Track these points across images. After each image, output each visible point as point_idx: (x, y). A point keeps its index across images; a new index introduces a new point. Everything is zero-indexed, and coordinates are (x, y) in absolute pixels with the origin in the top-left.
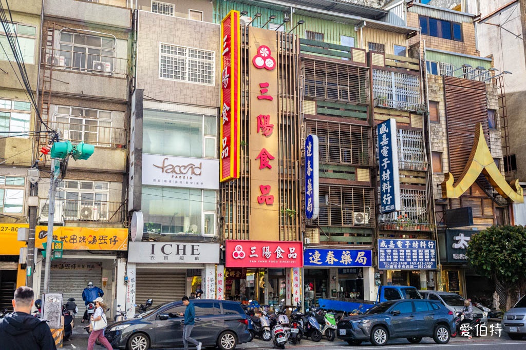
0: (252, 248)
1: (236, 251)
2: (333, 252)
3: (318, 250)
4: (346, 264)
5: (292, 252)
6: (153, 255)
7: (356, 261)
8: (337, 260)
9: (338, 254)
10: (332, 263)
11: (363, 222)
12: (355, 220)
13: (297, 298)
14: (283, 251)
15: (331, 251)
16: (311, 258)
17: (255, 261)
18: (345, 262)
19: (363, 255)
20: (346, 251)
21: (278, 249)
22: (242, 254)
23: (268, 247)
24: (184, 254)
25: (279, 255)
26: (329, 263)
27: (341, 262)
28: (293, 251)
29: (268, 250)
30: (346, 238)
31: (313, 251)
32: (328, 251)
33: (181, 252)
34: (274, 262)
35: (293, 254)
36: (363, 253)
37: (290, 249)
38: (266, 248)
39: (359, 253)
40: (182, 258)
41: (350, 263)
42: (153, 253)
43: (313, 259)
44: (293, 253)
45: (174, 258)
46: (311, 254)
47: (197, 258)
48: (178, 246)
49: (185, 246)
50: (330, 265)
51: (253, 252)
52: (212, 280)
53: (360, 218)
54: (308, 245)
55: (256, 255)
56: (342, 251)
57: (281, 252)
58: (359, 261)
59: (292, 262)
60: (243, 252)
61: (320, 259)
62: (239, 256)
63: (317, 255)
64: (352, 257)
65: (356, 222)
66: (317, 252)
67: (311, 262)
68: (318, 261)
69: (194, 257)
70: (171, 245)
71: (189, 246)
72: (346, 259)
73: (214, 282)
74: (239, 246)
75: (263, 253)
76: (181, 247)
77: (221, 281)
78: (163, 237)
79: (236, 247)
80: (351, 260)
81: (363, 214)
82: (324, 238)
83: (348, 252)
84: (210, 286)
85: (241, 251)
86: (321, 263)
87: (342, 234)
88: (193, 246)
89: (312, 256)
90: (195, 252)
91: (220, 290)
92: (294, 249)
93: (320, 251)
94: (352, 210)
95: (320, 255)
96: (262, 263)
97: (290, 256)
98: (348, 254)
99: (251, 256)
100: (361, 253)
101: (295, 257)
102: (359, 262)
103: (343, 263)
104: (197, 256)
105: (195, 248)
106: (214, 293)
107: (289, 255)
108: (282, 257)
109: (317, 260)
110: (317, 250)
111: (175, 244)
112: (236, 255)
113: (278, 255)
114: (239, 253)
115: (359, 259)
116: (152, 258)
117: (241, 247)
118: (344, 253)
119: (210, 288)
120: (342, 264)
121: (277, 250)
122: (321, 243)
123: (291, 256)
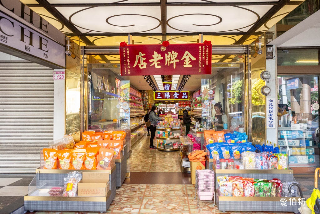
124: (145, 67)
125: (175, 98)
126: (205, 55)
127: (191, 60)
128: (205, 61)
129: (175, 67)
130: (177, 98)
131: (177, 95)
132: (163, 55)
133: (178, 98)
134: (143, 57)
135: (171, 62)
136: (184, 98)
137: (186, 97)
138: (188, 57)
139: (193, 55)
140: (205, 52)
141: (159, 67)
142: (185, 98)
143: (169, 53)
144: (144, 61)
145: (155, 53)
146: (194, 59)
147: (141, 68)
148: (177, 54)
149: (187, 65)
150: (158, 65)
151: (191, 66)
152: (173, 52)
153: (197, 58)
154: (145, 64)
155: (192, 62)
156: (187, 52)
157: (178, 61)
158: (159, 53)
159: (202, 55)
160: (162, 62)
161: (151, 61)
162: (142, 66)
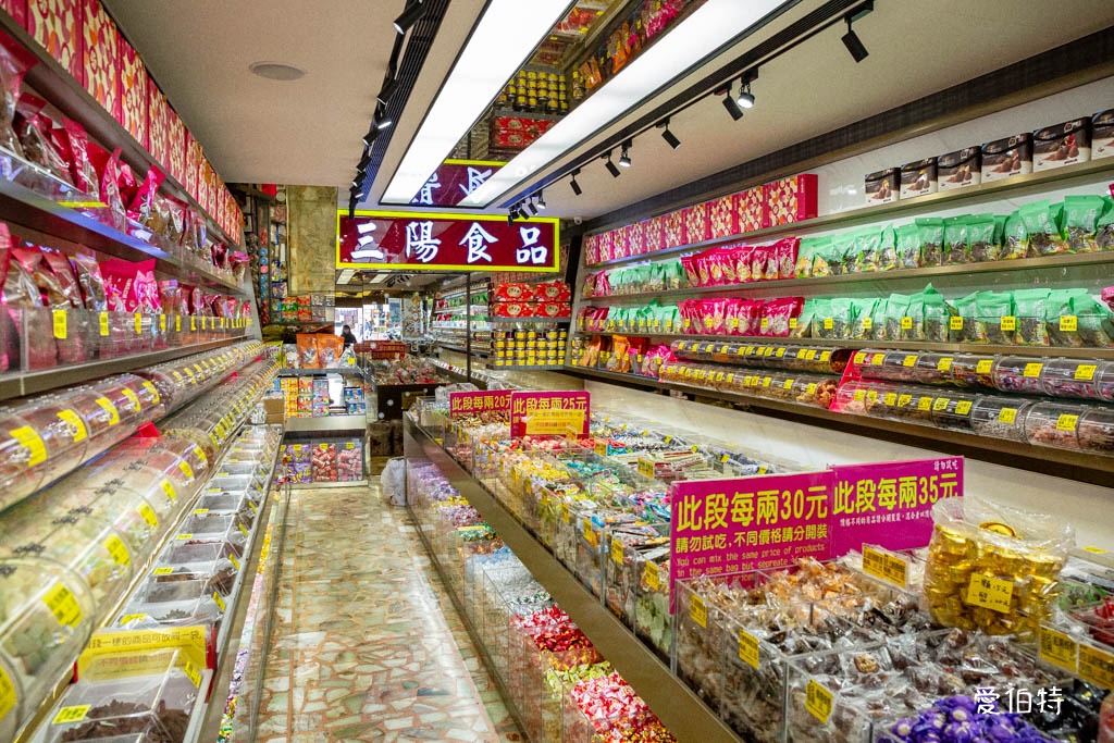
125: (471, 259)
130: (482, 262)
131: (485, 242)
133: (489, 258)
136: (530, 263)
137: (538, 254)
142: (535, 260)
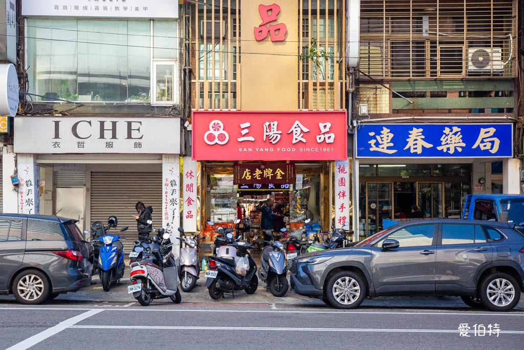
0: (243, 126)
1: (211, 131)
2: (421, 130)
3: (387, 127)
4: (452, 151)
5: (323, 131)
6: (57, 140)
7: (475, 147)
8: (432, 146)
9: (433, 134)
10: (419, 151)
11: (488, 67)
12: (470, 63)
13: (344, 218)
14: (305, 130)
15: (418, 127)
16: (372, 142)
17: (250, 150)
18: (448, 149)
19: (491, 134)
20: (451, 127)
21: (295, 125)
22: (221, 137)
23: (276, 123)
24: (114, 136)
25: (297, 137)
26: (412, 151)
27: (439, 148)
28: (327, 129)
29: (275, 127)
30: (452, 101)
31: (378, 130)
32: (411, 128)
33: (108, 134)
34: (289, 150)
35: (327, 136)
36: (492, 131)
37: (321, 125)
38: (270, 125)
39: (483, 131)
40: (109, 145)
41: (460, 150)
42: (57, 136)
43: (377, 144)
44: (327, 133)
45: (95, 145)
46: (372, 134)
47: (138, 145)
48: (102, 123)
49: (114, 124)
50: (415, 154)
51: (244, 132)
52: (173, 183)
53: (481, 59)
54: (364, 117)
55: (251, 138)
56: (443, 127)
57: (302, 131)
58: (482, 146)
59: (325, 150)
60: (225, 132)
61: (392, 145)
62: (216, 141)
63: (387, 136)
64: (464, 140)
65: (472, 68)
66: (385, 131)
67: (371, 149)
68: (388, 148)
69: (132, 142)
70: (90, 122)
71: (122, 123)
72: (452, 141)
73: (177, 188)
74: (216, 121)
75: (265, 134)
76: (108, 125)
77: (192, 185)
78: (78, 109)
79: (211, 124)
80: (464, 145)
81: (488, 50)
82: (401, 103)
83: (455, 129)
84: (169, 194)
85: (221, 131)
86: (394, 151)
87: (443, 95)
88: (129, 124)
89: (374, 137)
90: (134, 134)
91: (189, 201)
92: (329, 125)
93: (393, 129)
94: (463, 43)
95: (391, 135)
96: (264, 152)
97: (320, 139)
98: (455, 134)
99: (240, 140)
100: (487, 130)
101: (331, 140)
102: (482, 148)
103: (445, 151)
104: (138, 141)
105: (134, 126)
106: (177, 207)
107: (318, 137)
108: (304, 141)
109: (385, 145)
110: (385, 126)
111: (96, 121)
112: (211, 137)
113: (295, 137)
114: (216, 134)
115: (482, 142)
116: (56, 145)
117: (221, 124)
118: (447, 130)
119: (170, 197)
120: (441, 153)
121: (293, 129)
122: (396, 112)
123: (322, 140)
124: (250, 178)
126: (291, 171)
127: (281, 174)
128: (291, 175)
129: (270, 178)
132: (263, 171)
134: (249, 172)
135: (268, 176)
138: (279, 172)
139: (282, 171)
140: (291, 169)
141: (260, 178)
143: (267, 169)
144: (249, 175)
145: (257, 169)
146: (283, 173)
147: (247, 179)
148: (271, 170)
149: (279, 177)
150: (259, 177)
151: (281, 178)
152: (269, 169)
153: (286, 174)
154: (250, 177)
155: (282, 175)
156: (278, 169)
157: (272, 175)
158: (259, 170)
159: (289, 171)
160: (261, 176)
161: (254, 174)
162: (248, 178)
